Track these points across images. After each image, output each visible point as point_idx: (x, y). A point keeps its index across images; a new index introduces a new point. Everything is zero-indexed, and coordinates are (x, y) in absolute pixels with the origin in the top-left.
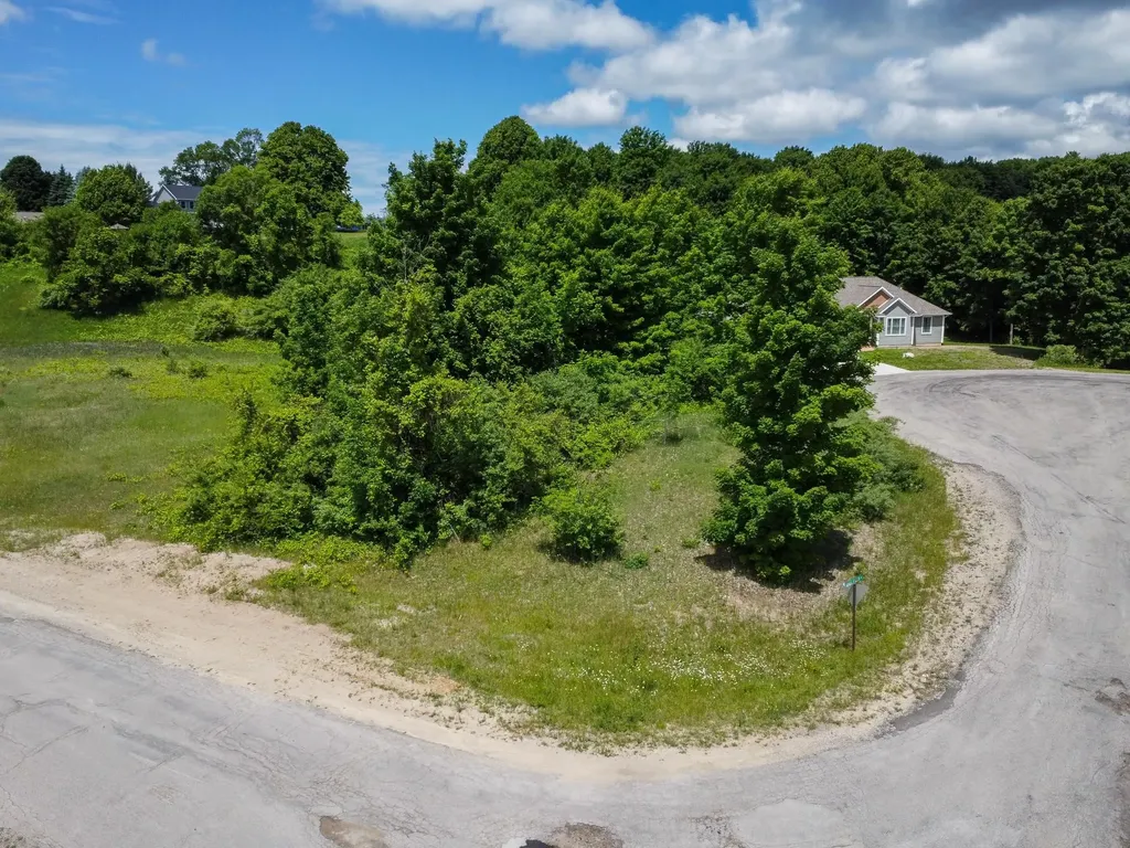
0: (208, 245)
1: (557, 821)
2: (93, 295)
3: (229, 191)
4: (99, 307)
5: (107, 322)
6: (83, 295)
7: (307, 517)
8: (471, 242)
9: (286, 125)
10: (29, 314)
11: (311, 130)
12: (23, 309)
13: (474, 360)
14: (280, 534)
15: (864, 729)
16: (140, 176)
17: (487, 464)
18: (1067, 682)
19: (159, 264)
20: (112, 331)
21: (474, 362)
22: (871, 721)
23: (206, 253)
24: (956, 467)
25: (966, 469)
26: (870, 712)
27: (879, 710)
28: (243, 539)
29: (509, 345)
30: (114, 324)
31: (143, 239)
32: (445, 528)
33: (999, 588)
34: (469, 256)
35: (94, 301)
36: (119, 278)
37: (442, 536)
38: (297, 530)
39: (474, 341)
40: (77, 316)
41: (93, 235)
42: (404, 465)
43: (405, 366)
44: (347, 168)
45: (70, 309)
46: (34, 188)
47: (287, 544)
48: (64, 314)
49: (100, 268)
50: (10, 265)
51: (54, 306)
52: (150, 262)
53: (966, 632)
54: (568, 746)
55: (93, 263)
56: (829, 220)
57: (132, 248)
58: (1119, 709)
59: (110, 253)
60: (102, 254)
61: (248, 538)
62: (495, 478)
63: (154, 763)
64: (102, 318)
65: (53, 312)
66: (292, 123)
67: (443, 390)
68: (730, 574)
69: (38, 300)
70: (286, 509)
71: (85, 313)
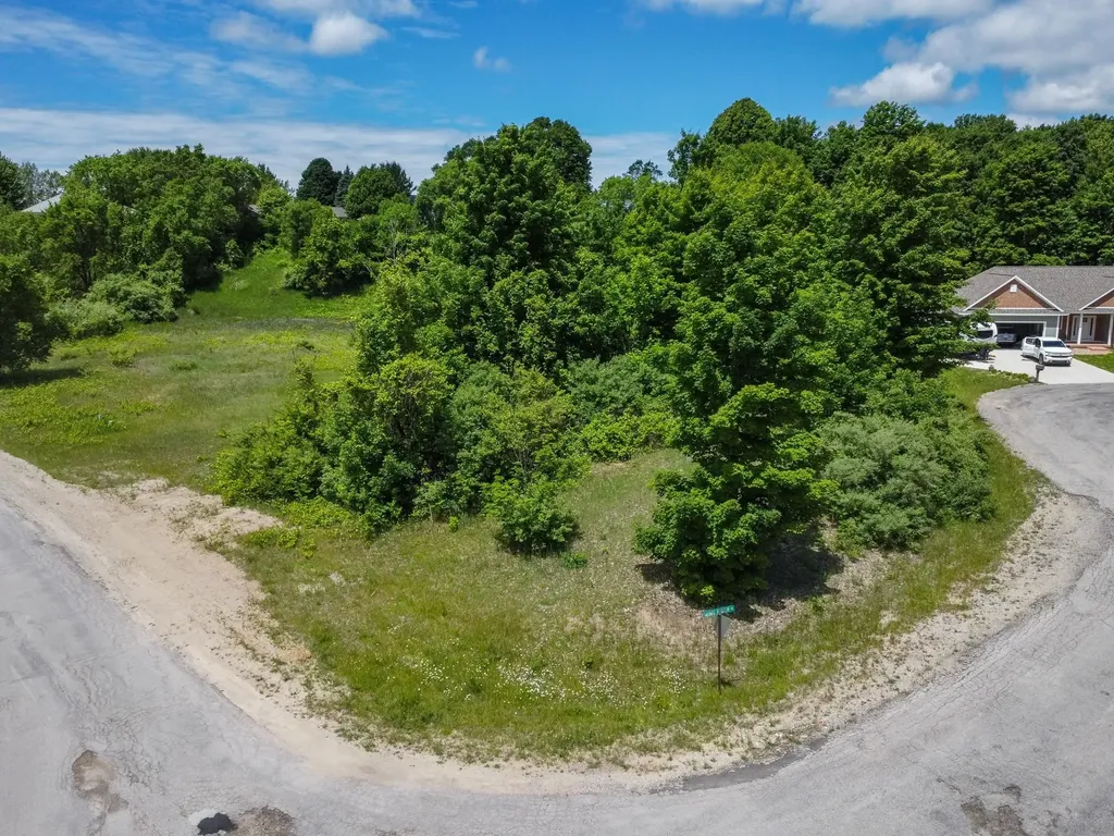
0: (423, 234)
1: (258, 801)
2: (321, 278)
3: (443, 183)
4: (326, 289)
5: (330, 302)
6: (313, 277)
7: (314, 482)
8: (523, 226)
9: (536, 120)
10: (274, 293)
11: (559, 123)
12: (270, 288)
13: (509, 344)
14: (290, 496)
15: (653, 779)
16: (404, 172)
17: (461, 447)
18: (944, 777)
19: (383, 251)
20: (332, 310)
21: (509, 346)
22: (666, 773)
23: (420, 240)
24: (1064, 498)
25: (1074, 503)
26: (673, 763)
27: (682, 763)
28: (260, 497)
29: (546, 330)
30: (335, 303)
31: (372, 228)
32: (421, 506)
33: (970, 651)
34: (520, 240)
35: (321, 283)
36: (343, 263)
37: (416, 513)
38: (304, 494)
39: (509, 323)
40: (309, 297)
41: (324, 225)
42: (376, 441)
43: (390, 346)
44: (590, 159)
45: (304, 289)
46: (327, 186)
47: (294, 506)
48: (300, 294)
49: (326, 255)
50: (274, 251)
51: (293, 287)
52: (375, 249)
53: (875, 696)
54: (343, 733)
55: (321, 249)
56: (1095, 199)
57: (358, 237)
58: (983, 825)
59: (337, 241)
60: (330, 242)
61: (264, 497)
62: (470, 460)
63: (19, 677)
64: (327, 298)
65: (292, 291)
66: (542, 118)
67: (406, 369)
68: (658, 587)
69: (282, 282)
70: (297, 473)
71: (314, 293)
